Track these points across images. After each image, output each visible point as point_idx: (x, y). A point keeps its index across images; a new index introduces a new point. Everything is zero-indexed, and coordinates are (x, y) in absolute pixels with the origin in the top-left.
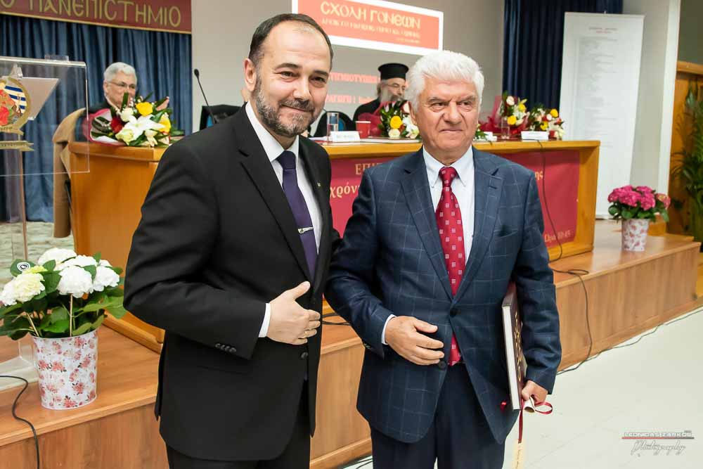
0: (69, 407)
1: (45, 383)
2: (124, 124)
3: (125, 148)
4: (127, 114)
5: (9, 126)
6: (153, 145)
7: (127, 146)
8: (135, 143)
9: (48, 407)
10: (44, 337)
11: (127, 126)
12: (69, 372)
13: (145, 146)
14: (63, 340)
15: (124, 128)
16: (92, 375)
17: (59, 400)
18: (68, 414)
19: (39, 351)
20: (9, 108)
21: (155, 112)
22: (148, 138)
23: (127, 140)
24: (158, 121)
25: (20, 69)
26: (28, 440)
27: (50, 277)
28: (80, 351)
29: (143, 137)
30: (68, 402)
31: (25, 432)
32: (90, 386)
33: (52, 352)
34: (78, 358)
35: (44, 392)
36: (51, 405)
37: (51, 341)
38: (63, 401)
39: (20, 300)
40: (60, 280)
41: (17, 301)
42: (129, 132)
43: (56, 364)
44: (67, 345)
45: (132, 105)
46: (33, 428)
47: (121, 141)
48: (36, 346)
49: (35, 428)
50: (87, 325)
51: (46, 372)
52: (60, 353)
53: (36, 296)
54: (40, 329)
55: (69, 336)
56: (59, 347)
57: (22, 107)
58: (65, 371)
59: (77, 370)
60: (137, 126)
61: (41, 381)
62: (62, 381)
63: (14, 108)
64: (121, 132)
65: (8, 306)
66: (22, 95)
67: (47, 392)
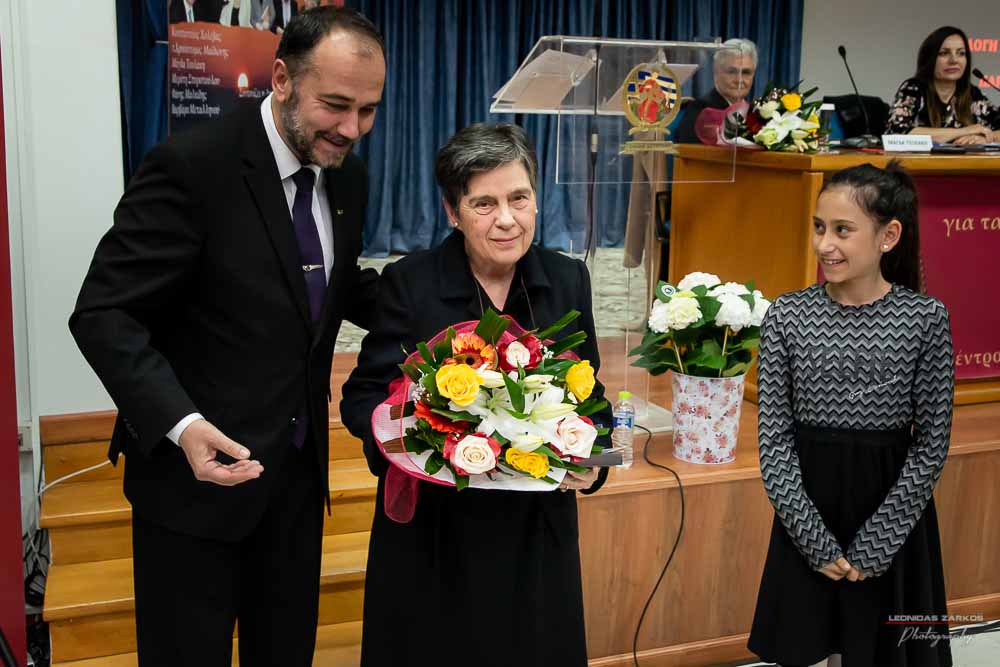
0: (708, 462)
1: (683, 429)
2: (764, 122)
3: (766, 153)
4: (769, 108)
5: (657, 123)
6: (802, 150)
7: (766, 149)
8: (777, 147)
9: (684, 459)
10: (690, 374)
11: (770, 125)
12: (714, 419)
13: (789, 151)
14: (712, 381)
15: (764, 128)
16: (735, 427)
17: (699, 452)
18: (708, 469)
19: (681, 391)
20: (659, 102)
21: (804, 107)
22: (795, 141)
23: (768, 143)
24: (805, 117)
25: (663, 54)
26: (671, 490)
27: (708, 305)
28: (728, 396)
29: (789, 139)
30: (709, 458)
31: (668, 481)
32: (732, 442)
33: (697, 394)
34: (725, 405)
35: (680, 441)
36: (689, 457)
37: (699, 379)
38: (703, 454)
39: (674, 327)
40: (719, 308)
41: (669, 328)
42: (773, 132)
43: (700, 408)
44: (716, 387)
45: (776, 97)
46: (678, 478)
47: (761, 143)
48: (678, 384)
49: (680, 477)
50: (739, 366)
51: (686, 417)
52: (706, 395)
53: (692, 324)
54: (687, 364)
55: (717, 376)
56: (707, 388)
57: (672, 101)
58: (710, 418)
59: (722, 419)
60: (781, 124)
61: (678, 427)
62: (705, 429)
63: (665, 101)
64: (760, 132)
65: (660, 334)
66: (673, 86)
67: (686, 442)
